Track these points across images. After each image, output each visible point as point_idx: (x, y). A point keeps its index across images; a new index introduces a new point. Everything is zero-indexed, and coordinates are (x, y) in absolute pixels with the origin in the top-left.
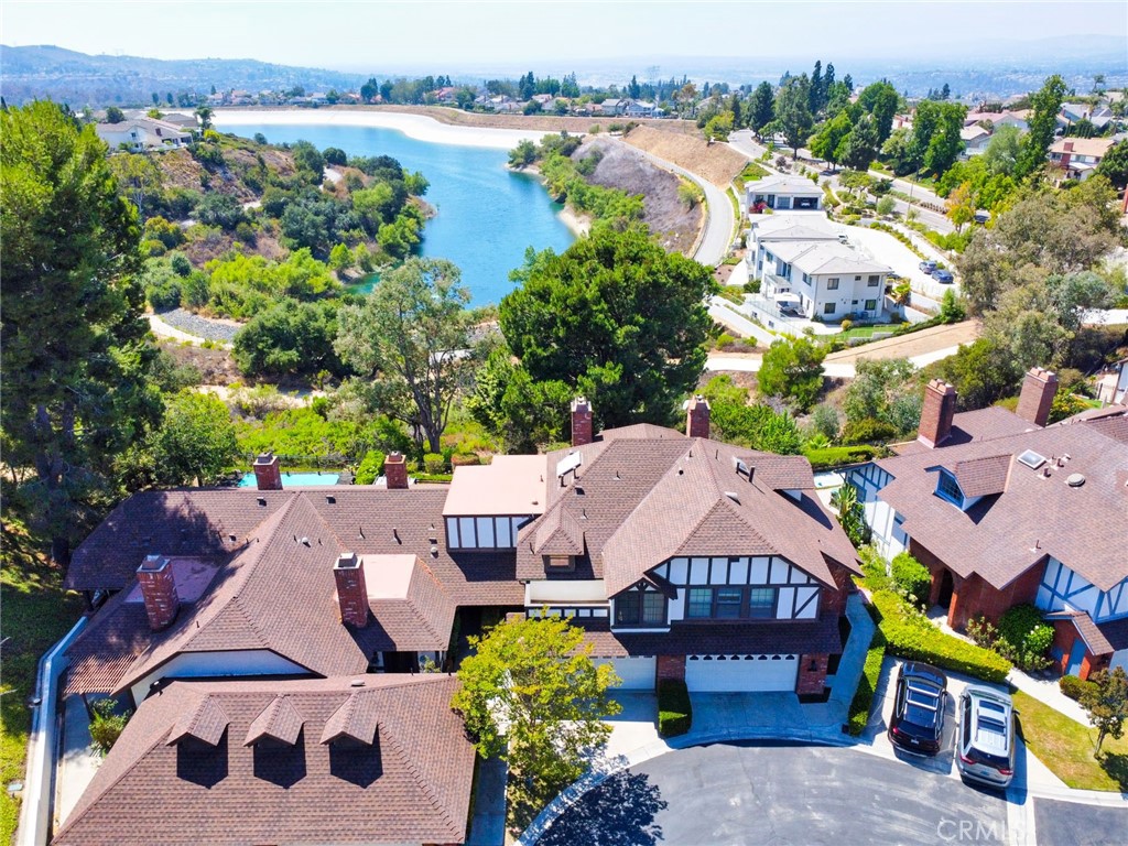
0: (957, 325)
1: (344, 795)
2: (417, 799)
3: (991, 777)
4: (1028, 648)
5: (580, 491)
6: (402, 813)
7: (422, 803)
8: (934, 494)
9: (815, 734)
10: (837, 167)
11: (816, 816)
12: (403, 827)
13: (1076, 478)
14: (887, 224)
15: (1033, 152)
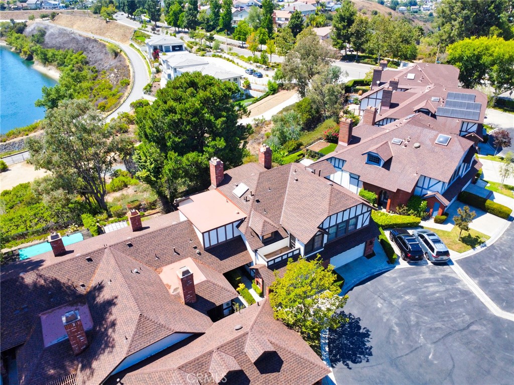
0: (276, 95)
1: (272, 380)
2: (303, 364)
3: (444, 259)
4: (421, 211)
5: (258, 201)
6: (301, 374)
7: (307, 365)
8: (366, 163)
9: (381, 268)
10: (180, 29)
11: (407, 297)
12: (305, 380)
13: (417, 145)
14: (219, 54)
15: (268, 18)
